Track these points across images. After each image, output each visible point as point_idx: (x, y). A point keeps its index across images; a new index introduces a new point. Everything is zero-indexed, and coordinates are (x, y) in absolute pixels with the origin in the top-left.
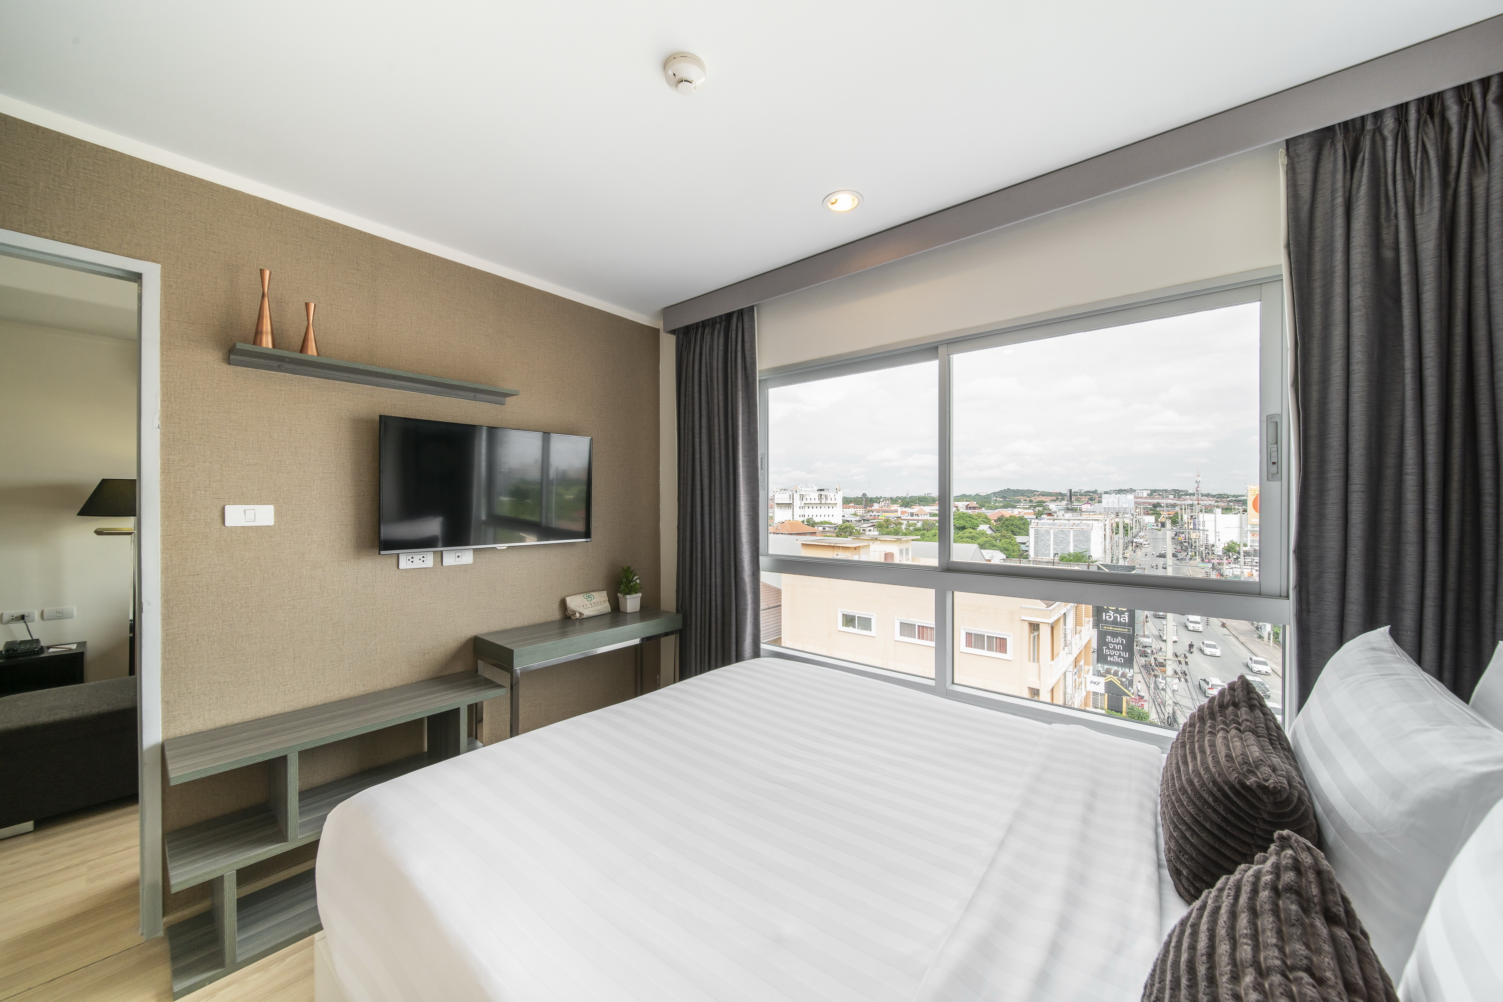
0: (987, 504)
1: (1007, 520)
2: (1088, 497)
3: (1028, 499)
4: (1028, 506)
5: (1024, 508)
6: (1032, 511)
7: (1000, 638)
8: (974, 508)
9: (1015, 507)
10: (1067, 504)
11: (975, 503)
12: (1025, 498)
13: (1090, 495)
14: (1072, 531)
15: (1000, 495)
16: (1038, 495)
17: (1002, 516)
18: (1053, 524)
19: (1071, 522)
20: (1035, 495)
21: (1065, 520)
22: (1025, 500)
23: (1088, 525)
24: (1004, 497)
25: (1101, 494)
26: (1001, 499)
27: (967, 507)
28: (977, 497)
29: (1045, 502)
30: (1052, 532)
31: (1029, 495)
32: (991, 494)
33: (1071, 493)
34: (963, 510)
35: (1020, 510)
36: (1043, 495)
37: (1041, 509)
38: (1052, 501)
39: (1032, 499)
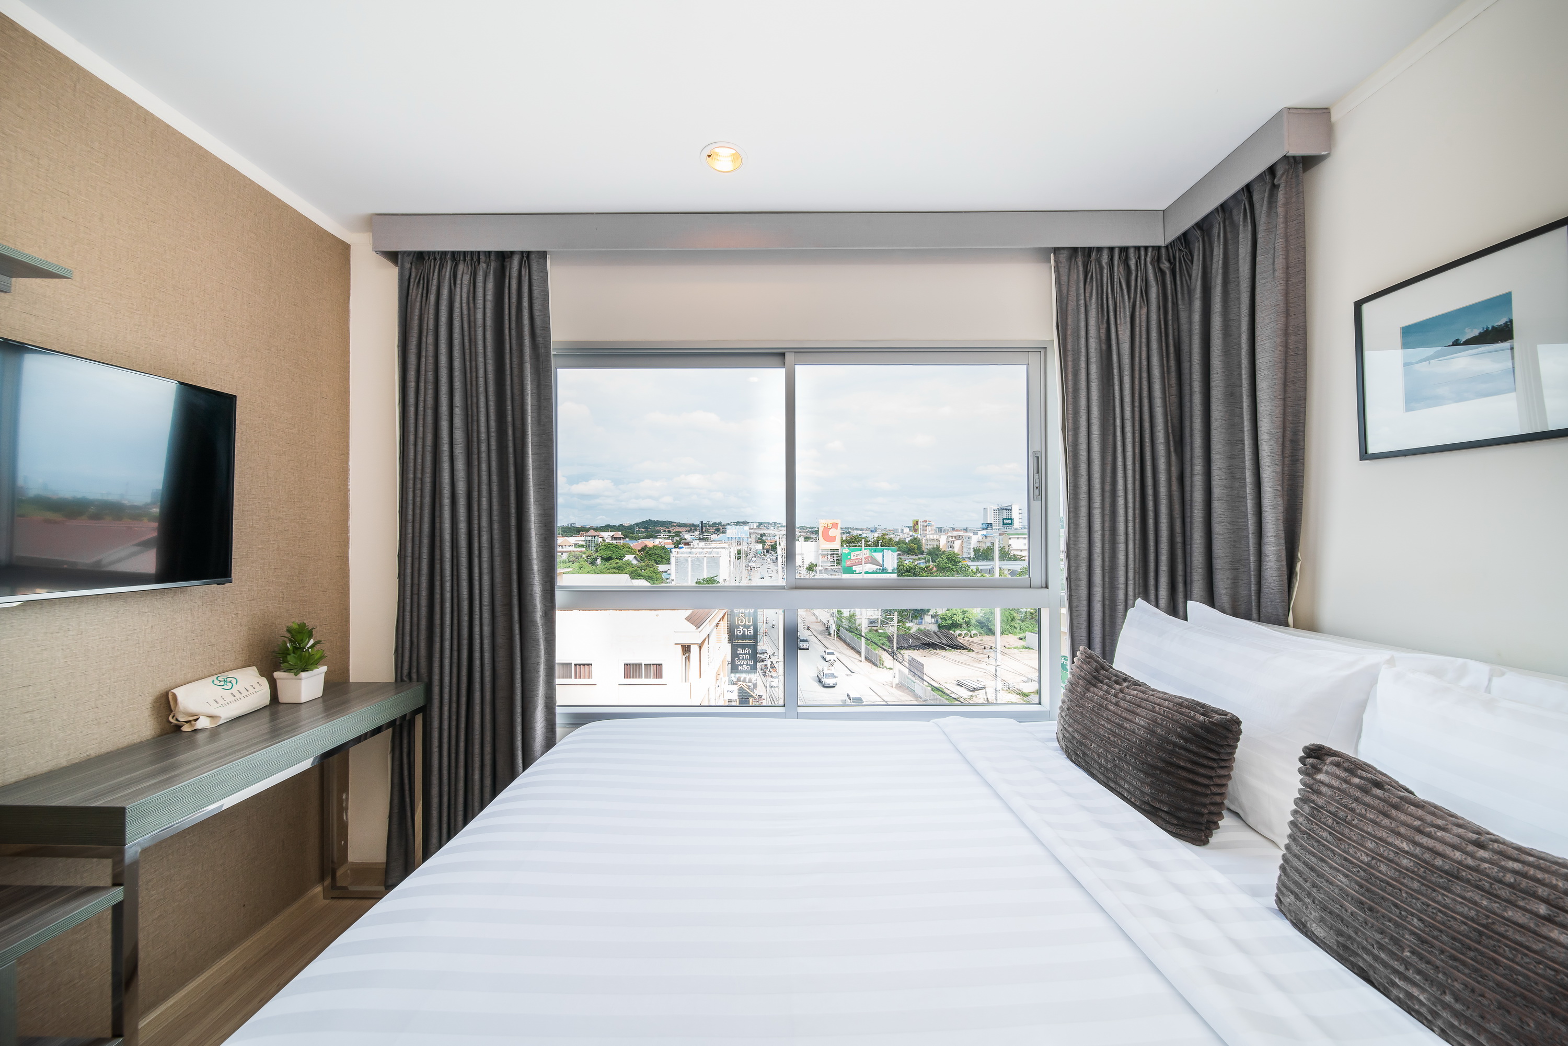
0: (631, 535)
1: (650, 549)
2: (715, 528)
3: (667, 530)
4: (667, 537)
5: (664, 538)
6: (671, 541)
7: (656, 664)
8: (619, 538)
9: (656, 537)
10: (699, 534)
11: (620, 533)
12: (664, 529)
13: (716, 527)
14: (705, 559)
15: (642, 526)
16: (675, 526)
17: (645, 546)
18: (690, 553)
19: (705, 550)
20: (672, 526)
21: (700, 548)
22: (665, 531)
23: (718, 553)
24: (646, 528)
25: (724, 525)
26: (644, 530)
27: (613, 538)
28: (620, 528)
29: (681, 533)
30: (690, 560)
31: (668, 526)
32: (634, 525)
33: (702, 525)
34: (608, 541)
35: (661, 540)
36: (680, 526)
37: (678, 538)
38: (686, 531)
39: (670, 529)
